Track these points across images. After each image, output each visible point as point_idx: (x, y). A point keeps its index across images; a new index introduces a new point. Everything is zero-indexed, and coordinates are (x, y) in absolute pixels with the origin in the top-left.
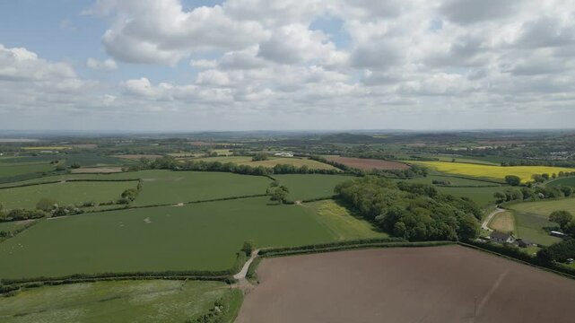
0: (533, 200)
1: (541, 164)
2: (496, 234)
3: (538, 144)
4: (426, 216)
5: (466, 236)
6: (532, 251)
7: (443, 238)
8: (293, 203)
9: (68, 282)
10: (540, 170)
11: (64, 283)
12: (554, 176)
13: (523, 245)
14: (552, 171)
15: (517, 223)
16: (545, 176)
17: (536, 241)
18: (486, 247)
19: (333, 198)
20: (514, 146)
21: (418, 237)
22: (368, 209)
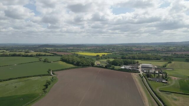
0: (103, 59)
1: (103, 52)
2: (98, 64)
3: (102, 48)
4: (85, 62)
5: (93, 65)
6: (104, 66)
7: (88, 66)
8: (51, 62)
9: (10, 80)
10: (103, 54)
11: (9, 80)
12: (106, 55)
13: (103, 66)
14: (106, 54)
15: (101, 63)
16: (104, 55)
17: (104, 65)
18: (96, 66)
19: (61, 60)
20: (96, 48)
21: (84, 66)
22: (71, 62)
